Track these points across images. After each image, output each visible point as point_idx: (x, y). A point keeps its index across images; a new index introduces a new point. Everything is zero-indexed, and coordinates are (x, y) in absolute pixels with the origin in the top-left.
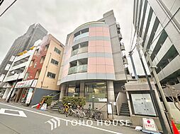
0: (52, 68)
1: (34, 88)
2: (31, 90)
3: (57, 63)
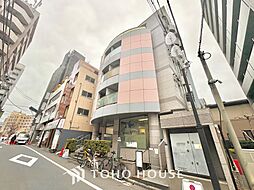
0: (84, 103)
1: (60, 130)
2: (57, 132)
3: (90, 95)
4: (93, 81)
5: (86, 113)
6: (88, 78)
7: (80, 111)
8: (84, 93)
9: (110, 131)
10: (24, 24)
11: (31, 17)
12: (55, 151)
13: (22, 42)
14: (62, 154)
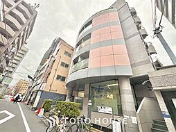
0: (61, 71)
2: (39, 93)
3: (67, 66)
4: (70, 55)
5: (63, 79)
6: (66, 53)
7: (59, 77)
8: (63, 64)
9: (82, 94)
10: (27, 18)
11: (32, 13)
12: (36, 109)
13: (24, 30)
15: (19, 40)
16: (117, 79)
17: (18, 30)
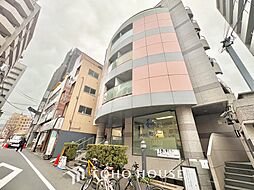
0: (85, 100)
2: (54, 133)
3: (93, 92)
4: (96, 76)
5: (89, 111)
6: (91, 72)
7: (82, 109)
8: (87, 89)
10: (23, 15)
11: (31, 9)
12: (50, 157)
13: (20, 35)
14: (57, 162)
15: (11, 52)
16: (173, 109)
17: (10, 35)
